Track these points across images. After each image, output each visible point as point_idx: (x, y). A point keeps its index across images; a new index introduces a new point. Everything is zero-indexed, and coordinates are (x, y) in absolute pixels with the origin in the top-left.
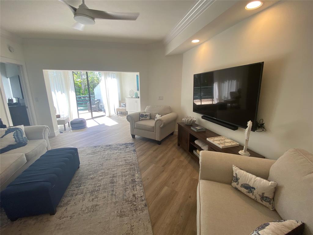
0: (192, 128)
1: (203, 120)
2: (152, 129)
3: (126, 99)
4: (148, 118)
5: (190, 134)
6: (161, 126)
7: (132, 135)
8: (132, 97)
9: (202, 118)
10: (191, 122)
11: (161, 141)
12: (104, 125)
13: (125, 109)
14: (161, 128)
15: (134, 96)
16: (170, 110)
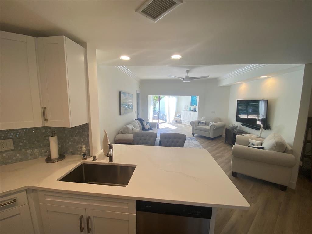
0: (235, 130)
1: (243, 126)
2: (208, 131)
3: (182, 112)
4: (204, 124)
5: (233, 133)
6: (214, 129)
7: (193, 134)
8: (186, 110)
9: (242, 125)
10: (235, 127)
11: (214, 138)
12: (168, 128)
13: (181, 119)
14: (214, 130)
15: (188, 110)
16: (220, 120)
